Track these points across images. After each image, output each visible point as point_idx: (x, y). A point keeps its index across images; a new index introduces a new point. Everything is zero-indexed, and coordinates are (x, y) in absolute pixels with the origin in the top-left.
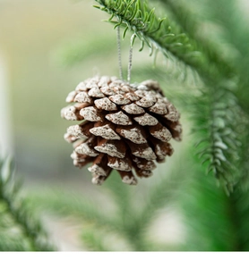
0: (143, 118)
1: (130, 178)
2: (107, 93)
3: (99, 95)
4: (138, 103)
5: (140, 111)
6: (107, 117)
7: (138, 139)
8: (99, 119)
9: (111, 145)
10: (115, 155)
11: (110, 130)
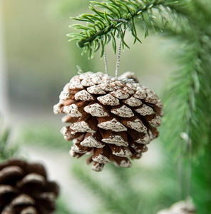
0: (143, 109)
1: (127, 162)
2: (107, 89)
3: (101, 92)
4: (135, 96)
5: (139, 103)
6: (113, 112)
7: (142, 128)
8: (106, 114)
9: (119, 137)
10: (122, 144)
11: (118, 123)
